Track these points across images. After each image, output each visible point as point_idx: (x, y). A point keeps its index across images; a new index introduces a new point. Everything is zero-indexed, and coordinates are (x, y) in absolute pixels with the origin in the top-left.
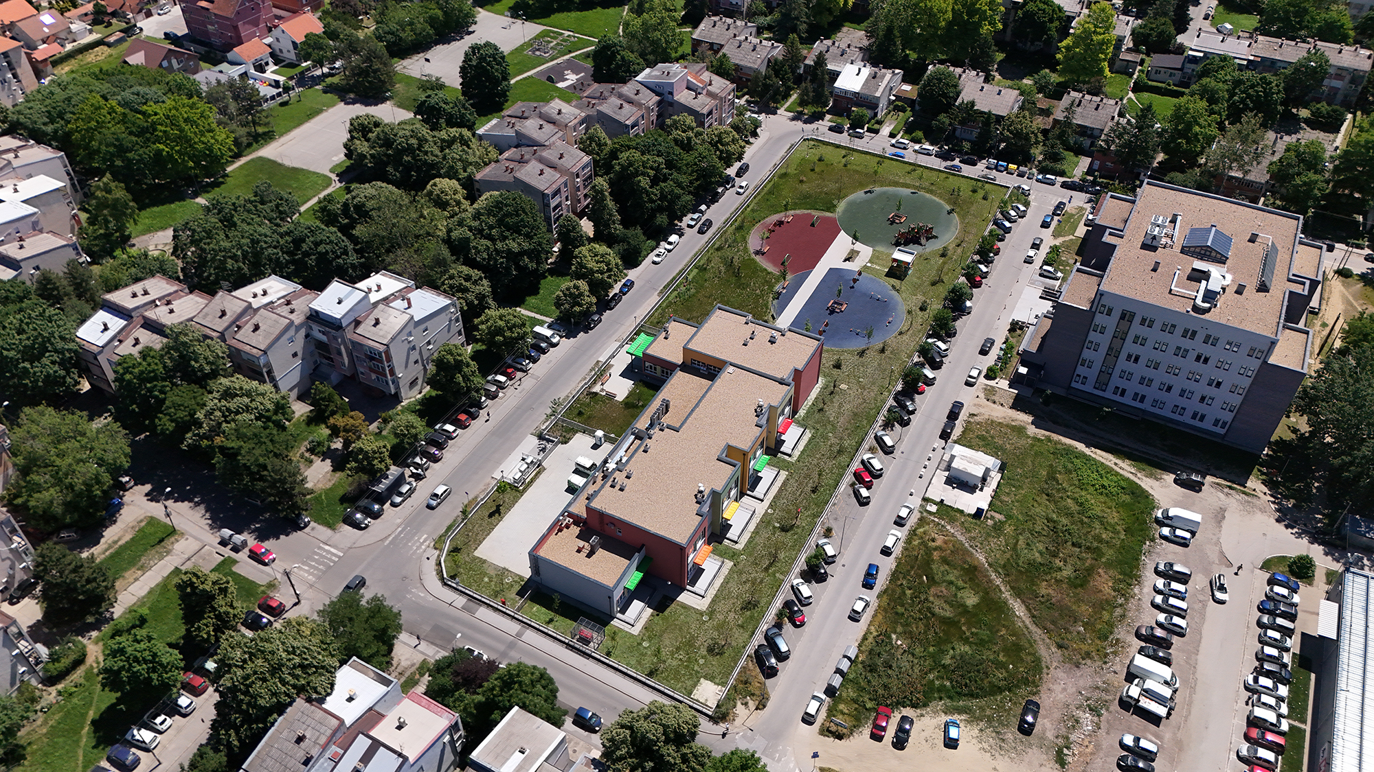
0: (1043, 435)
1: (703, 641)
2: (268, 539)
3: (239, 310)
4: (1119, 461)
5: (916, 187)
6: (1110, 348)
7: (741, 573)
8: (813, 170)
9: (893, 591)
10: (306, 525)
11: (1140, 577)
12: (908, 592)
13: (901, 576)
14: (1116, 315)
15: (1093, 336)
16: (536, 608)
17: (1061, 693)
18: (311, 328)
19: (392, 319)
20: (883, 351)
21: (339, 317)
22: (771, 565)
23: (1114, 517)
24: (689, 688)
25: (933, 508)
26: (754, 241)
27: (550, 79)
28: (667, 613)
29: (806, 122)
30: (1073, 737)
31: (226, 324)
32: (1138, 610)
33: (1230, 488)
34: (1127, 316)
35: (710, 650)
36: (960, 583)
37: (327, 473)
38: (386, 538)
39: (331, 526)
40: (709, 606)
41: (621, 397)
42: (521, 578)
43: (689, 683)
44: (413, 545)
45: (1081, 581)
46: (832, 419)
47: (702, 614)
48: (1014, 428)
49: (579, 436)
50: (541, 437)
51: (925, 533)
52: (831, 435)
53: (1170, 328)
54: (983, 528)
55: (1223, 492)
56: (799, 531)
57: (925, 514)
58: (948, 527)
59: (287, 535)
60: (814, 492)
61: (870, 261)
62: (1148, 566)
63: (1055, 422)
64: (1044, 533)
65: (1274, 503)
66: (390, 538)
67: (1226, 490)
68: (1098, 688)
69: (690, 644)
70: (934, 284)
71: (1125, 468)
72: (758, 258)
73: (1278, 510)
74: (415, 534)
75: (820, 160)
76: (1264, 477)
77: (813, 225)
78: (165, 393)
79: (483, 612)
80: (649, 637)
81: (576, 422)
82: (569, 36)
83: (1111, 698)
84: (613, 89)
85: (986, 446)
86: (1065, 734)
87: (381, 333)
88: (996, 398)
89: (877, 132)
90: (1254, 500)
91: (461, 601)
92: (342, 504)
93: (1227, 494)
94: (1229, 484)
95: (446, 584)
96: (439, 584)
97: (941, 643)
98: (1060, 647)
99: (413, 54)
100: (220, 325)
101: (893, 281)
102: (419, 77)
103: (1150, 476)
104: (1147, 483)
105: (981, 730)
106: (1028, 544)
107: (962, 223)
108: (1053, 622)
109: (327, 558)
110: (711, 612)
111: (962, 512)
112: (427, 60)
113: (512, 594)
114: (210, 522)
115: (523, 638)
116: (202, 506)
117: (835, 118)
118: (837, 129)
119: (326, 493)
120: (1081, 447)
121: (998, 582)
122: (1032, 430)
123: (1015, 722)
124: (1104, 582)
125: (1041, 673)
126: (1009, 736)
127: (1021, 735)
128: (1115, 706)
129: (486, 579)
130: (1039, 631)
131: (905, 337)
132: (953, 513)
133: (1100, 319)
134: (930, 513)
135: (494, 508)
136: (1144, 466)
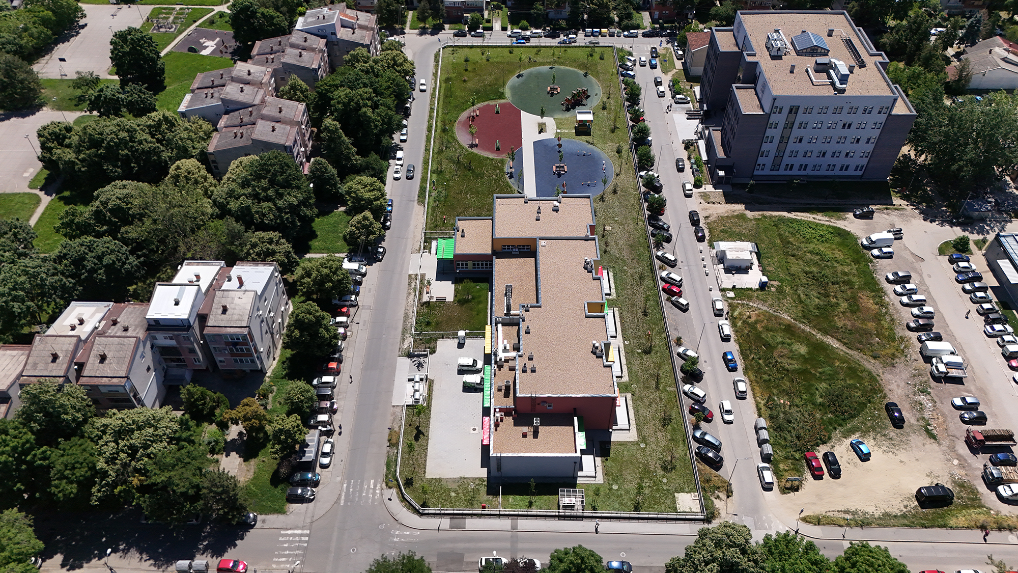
0: (759, 215)
1: (655, 465)
2: (225, 551)
3: (71, 348)
4: (814, 216)
5: (550, 63)
6: (782, 137)
7: (642, 399)
8: (466, 70)
9: (751, 365)
10: (255, 520)
11: (882, 289)
12: (761, 362)
13: (748, 352)
14: (786, 111)
15: (769, 132)
16: (511, 498)
17: (898, 389)
18: (155, 338)
19: (237, 301)
20: (615, 192)
21: (186, 317)
22: (657, 383)
23: (839, 255)
24: (671, 506)
25: (731, 294)
26: (463, 138)
27: (191, 50)
28: (612, 455)
29: (432, 34)
30: (926, 416)
31: (65, 366)
32: (897, 312)
33: (887, 209)
34: (794, 110)
35: (665, 468)
36: (788, 341)
37: (240, 465)
38: (339, 498)
39: (281, 511)
40: (639, 436)
41: (450, 298)
42: (481, 479)
43: (668, 502)
44: (367, 493)
45: (854, 307)
46: (618, 256)
47: (637, 443)
48: (737, 217)
49: (440, 342)
50: (410, 356)
51: (740, 314)
52: (625, 268)
53: (823, 111)
54: (772, 295)
55: (884, 213)
56: (657, 349)
57: (730, 301)
58: (751, 304)
59: (242, 539)
60: (645, 314)
61: (558, 128)
62: (881, 280)
63: (760, 204)
64: (810, 283)
65: (915, 209)
66: (343, 497)
67: (885, 211)
68: (915, 375)
69: (646, 471)
70: (613, 131)
71: (820, 218)
72: (475, 150)
73: (921, 213)
74: (362, 483)
75: (466, 61)
76: (899, 195)
77: (497, 112)
78: (48, 459)
79: (470, 523)
80: (613, 480)
81: (430, 332)
82: (181, 9)
83: (926, 378)
84: (280, 42)
85: (730, 236)
86: (920, 416)
87: (235, 317)
88: (713, 200)
89: (491, 29)
90: (904, 212)
91: (445, 522)
92: (276, 487)
93: (888, 214)
94: (885, 207)
95: (422, 515)
96: (416, 517)
97: (808, 388)
98: (875, 358)
99: (38, 58)
100: (59, 369)
101: (584, 138)
102: (59, 77)
103: (839, 218)
104: (840, 224)
105: (874, 439)
106: (806, 295)
107: (599, 81)
108: (861, 343)
109: (296, 542)
110: (643, 439)
111: (751, 289)
112: (62, 60)
113: (483, 496)
114: (152, 562)
115: (519, 528)
116: (133, 551)
117: (453, 26)
118: (460, 34)
119: (254, 485)
120: (785, 214)
121: (808, 329)
122: (750, 214)
123: (888, 422)
124: (867, 302)
125: (877, 381)
126: (892, 434)
127: (899, 430)
128: (933, 383)
129: (453, 494)
130: (856, 353)
131: (622, 176)
132: (747, 293)
133: (774, 118)
134: (731, 298)
135: (415, 432)
136: (832, 213)
